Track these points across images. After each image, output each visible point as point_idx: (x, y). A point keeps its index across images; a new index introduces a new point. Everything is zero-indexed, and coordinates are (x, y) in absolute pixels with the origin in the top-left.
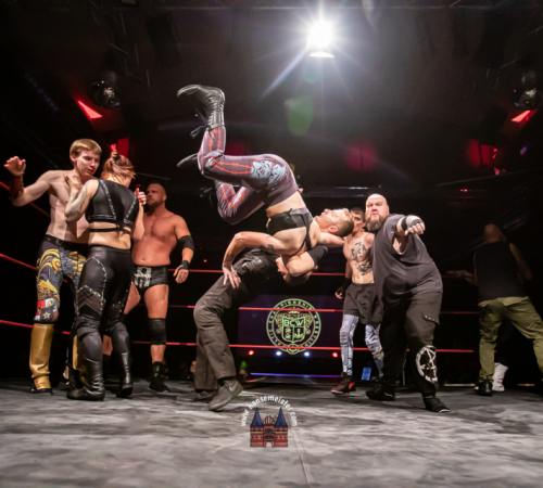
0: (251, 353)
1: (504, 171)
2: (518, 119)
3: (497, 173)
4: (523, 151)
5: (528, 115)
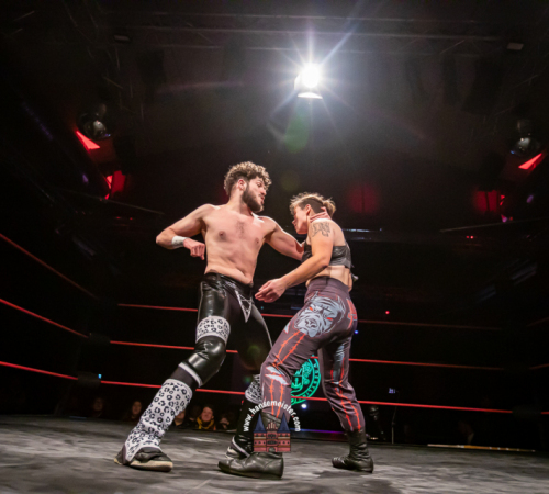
1: (511, 219)
2: (525, 166)
3: (504, 220)
4: (530, 199)
5: (535, 162)
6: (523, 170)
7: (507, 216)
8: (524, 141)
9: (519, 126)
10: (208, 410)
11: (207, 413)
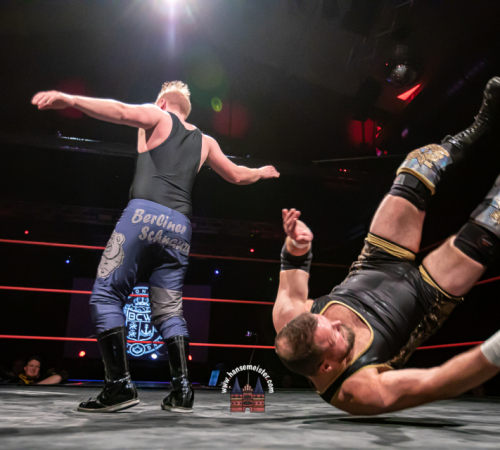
0: (82, 354)
1: (386, 152)
2: (404, 96)
3: (379, 154)
4: (405, 133)
5: (413, 93)
6: (401, 100)
7: (381, 150)
8: (401, 69)
9: (398, 51)
10: (35, 363)
11: (34, 365)
